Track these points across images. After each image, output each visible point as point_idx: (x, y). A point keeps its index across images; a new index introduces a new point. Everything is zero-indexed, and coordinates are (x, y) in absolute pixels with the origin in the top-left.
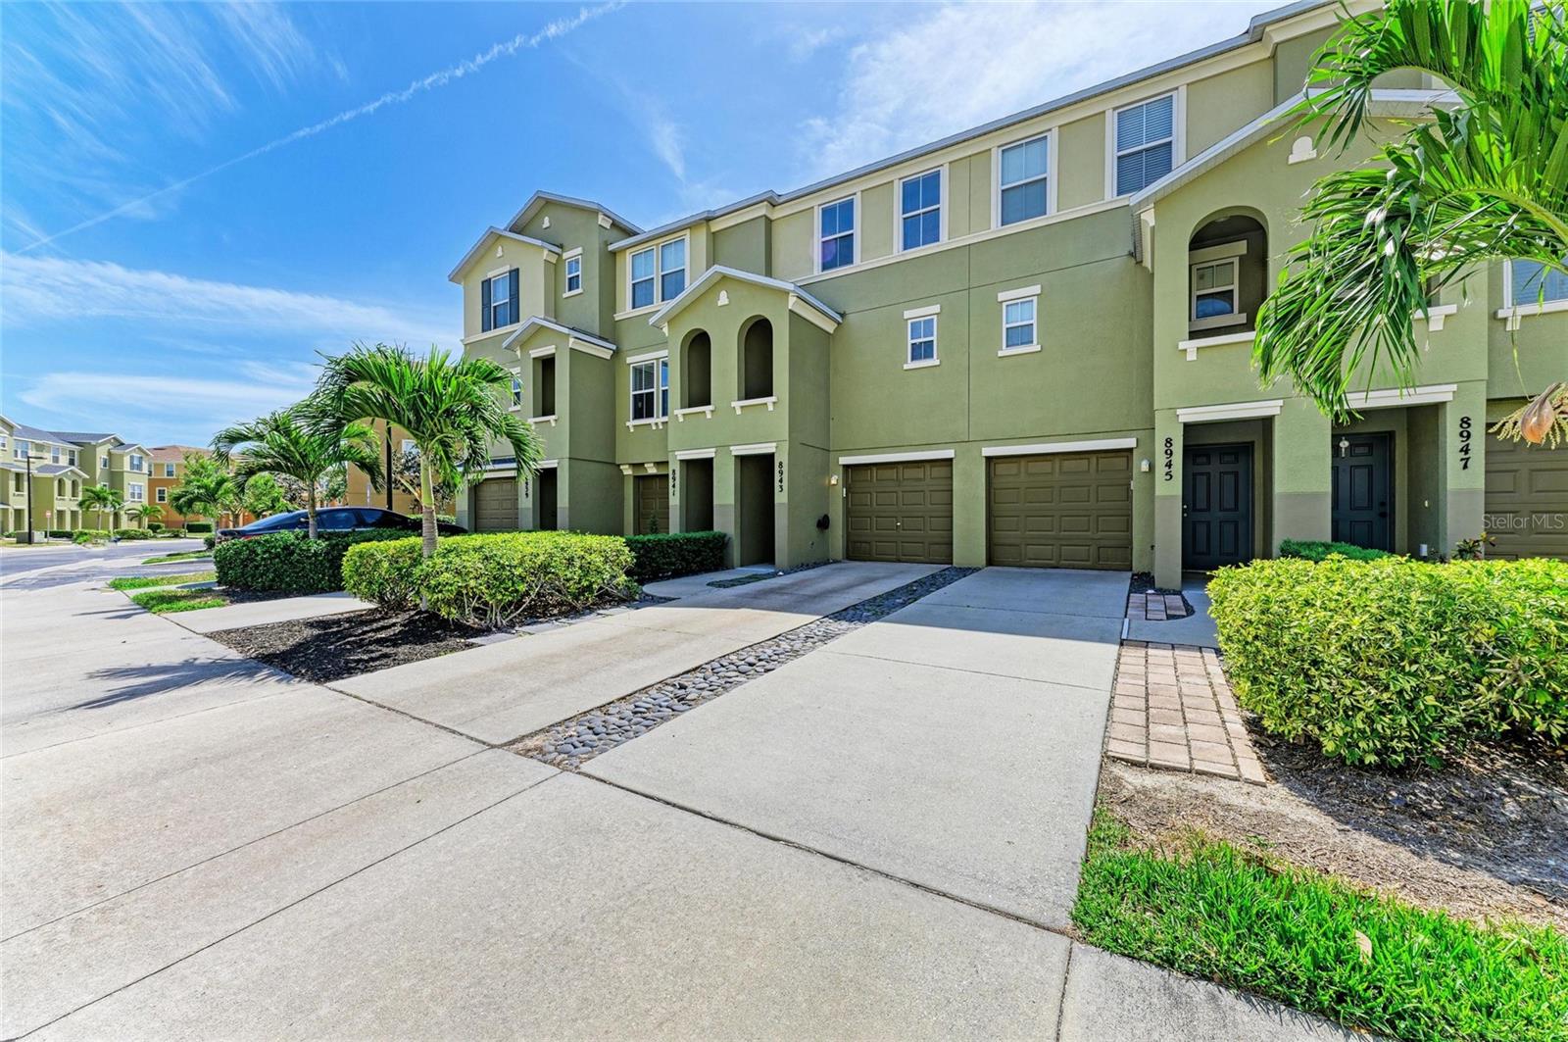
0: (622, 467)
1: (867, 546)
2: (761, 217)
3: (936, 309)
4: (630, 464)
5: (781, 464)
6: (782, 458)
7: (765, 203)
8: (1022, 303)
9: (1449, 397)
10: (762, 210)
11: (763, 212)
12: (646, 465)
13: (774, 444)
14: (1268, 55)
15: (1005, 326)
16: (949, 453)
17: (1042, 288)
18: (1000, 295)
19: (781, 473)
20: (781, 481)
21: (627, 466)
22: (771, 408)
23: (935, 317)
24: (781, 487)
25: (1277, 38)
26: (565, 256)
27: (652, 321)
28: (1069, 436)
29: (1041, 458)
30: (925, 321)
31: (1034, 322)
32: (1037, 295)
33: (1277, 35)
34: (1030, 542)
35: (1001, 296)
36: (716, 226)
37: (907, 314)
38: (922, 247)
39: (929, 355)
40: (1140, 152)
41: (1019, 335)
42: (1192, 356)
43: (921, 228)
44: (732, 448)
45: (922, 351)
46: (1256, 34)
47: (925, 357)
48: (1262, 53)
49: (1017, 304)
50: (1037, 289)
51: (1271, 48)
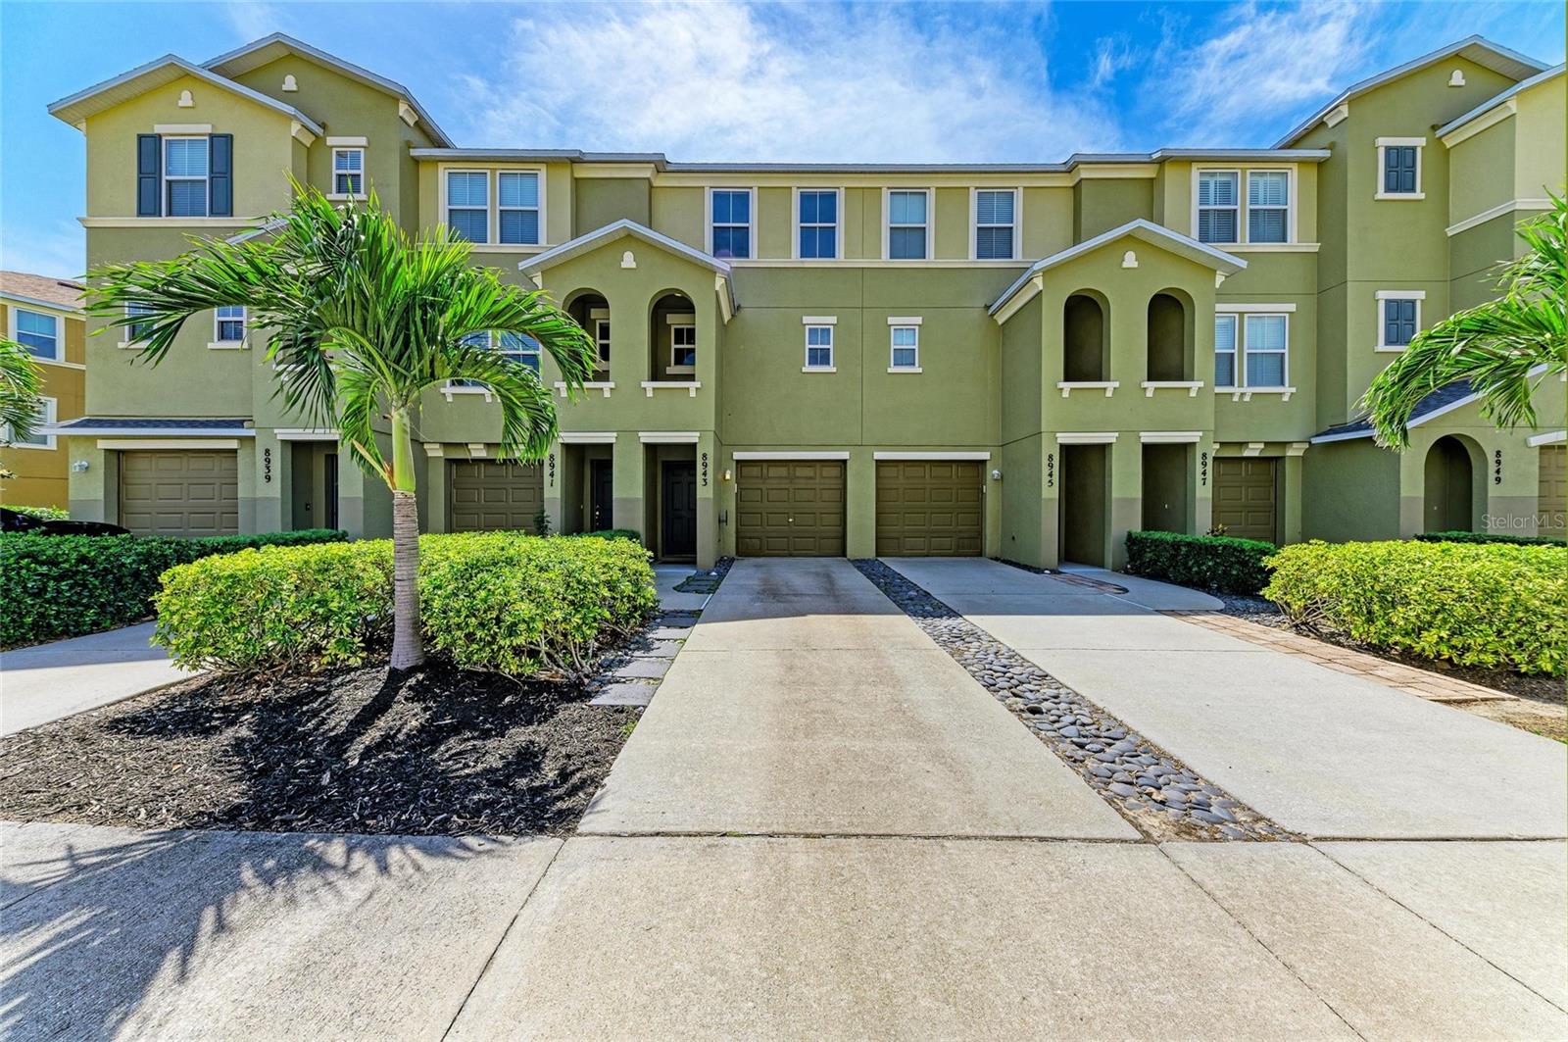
0: (426, 446)
1: (757, 541)
2: (644, 179)
3: (833, 320)
4: (440, 443)
5: (705, 456)
6: (706, 449)
7: (653, 165)
8: (907, 329)
9: (1197, 440)
10: (647, 172)
11: (647, 174)
12: (470, 446)
13: (698, 434)
14: (1071, 185)
15: (893, 347)
16: (844, 455)
17: (923, 319)
18: (889, 319)
19: (705, 465)
20: (705, 474)
21: (437, 446)
22: (693, 394)
23: (832, 327)
24: (705, 480)
25: (1084, 175)
26: (330, 141)
27: (522, 265)
28: (941, 447)
29: (917, 464)
30: (822, 329)
31: (916, 347)
32: (919, 325)
33: (1085, 173)
34: (907, 534)
35: (891, 320)
36: (582, 172)
37: (806, 320)
38: (817, 259)
39: (825, 360)
40: (992, 228)
41: (904, 357)
42: (1066, 394)
43: (816, 242)
44: (640, 434)
45: (820, 357)
46: (1071, 168)
47: (822, 363)
48: (1068, 182)
49: (902, 329)
50: (919, 320)
51: (1077, 180)
